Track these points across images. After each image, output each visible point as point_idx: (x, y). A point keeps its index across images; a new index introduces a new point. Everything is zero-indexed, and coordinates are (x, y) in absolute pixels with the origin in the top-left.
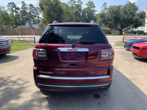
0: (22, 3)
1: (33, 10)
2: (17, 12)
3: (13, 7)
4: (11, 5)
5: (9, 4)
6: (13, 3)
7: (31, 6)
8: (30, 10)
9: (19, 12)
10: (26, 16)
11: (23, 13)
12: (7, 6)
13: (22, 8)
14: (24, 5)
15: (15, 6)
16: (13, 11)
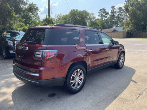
0: (112, 8)
1: (122, 12)
2: (106, 17)
3: (103, 13)
4: (102, 11)
5: (100, 10)
6: (104, 9)
7: (120, 9)
8: (118, 13)
9: (108, 16)
10: (114, 19)
11: (111, 17)
12: (99, 12)
13: (111, 13)
14: (113, 9)
15: (105, 11)
16: (103, 16)
